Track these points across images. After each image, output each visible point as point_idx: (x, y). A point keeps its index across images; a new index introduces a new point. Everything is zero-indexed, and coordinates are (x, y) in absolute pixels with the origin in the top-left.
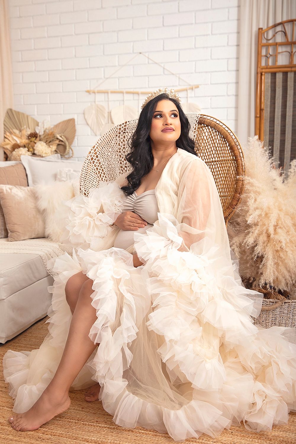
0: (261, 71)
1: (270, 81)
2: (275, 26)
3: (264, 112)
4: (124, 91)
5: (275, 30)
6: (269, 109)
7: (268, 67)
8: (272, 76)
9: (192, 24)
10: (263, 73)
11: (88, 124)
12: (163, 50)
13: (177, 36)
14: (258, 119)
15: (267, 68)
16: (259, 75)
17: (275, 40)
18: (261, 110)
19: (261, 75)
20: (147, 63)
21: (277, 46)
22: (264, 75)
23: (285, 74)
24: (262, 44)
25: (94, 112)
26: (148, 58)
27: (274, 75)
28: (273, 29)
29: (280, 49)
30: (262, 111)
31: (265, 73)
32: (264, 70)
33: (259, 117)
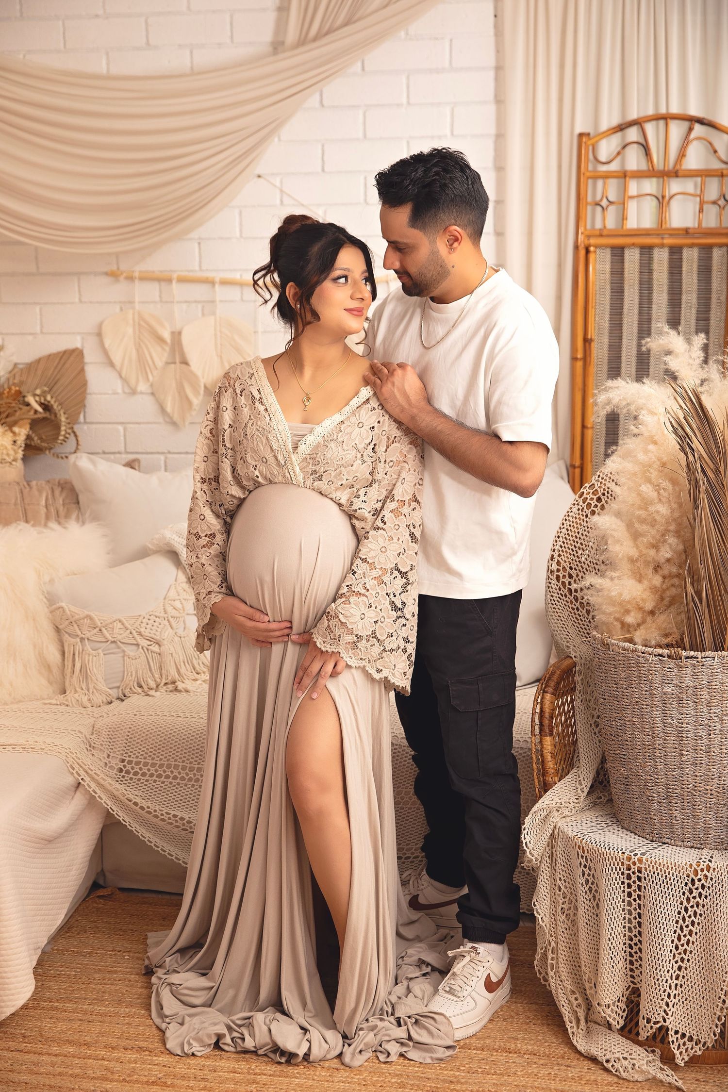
0: (587, 242)
1: (608, 267)
2: (621, 128)
3: (594, 345)
4: (218, 276)
5: (623, 138)
6: (606, 340)
7: (605, 233)
8: (613, 255)
9: (399, 105)
10: (592, 249)
11: (111, 364)
12: (323, 170)
13: (360, 135)
14: (579, 364)
15: (601, 236)
16: (582, 252)
17: (623, 162)
18: (587, 341)
19: (587, 251)
20: (278, 202)
21: (627, 179)
22: (595, 252)
23: (647, 250)
24: (588, 174)
25: (130, 330)
26: (281, 191)
27: (618, 252)
28: (619, 134)
29: (633, 187)
30: (590, 344)
31: (596, 247)
32: (592, 241)
33: (580, 359)
